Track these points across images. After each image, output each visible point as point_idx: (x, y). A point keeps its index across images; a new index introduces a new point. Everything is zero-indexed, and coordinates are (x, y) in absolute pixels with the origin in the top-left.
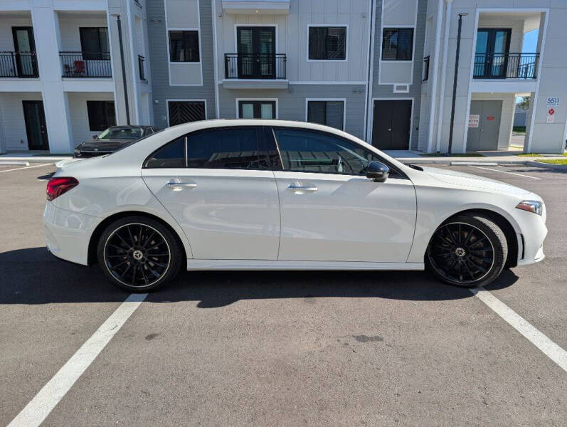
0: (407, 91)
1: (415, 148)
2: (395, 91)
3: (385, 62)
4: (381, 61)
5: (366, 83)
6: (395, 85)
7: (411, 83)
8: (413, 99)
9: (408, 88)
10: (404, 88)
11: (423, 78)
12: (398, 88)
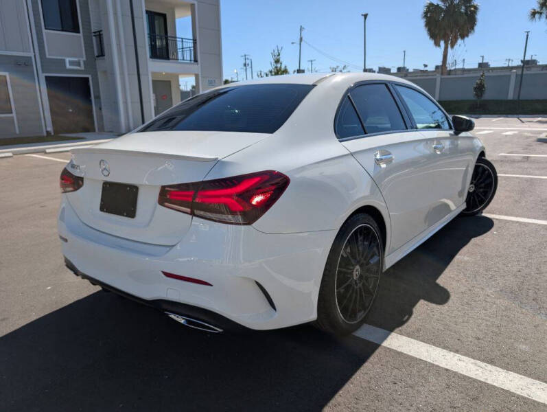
0: (82, 68)
1: (102, 129)
2: (68, 66)
3: (49, 31)
4: (44, 31)
5: (32, 55)
6: (67, 60)
7: (84, 59)
8: (90, 76)
9: (82, 63)
10: (78, 64)
11: (96, 54)
12: (71, 63)
